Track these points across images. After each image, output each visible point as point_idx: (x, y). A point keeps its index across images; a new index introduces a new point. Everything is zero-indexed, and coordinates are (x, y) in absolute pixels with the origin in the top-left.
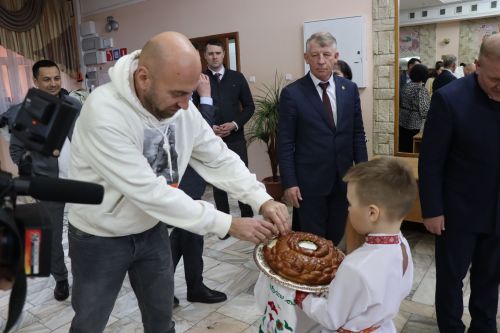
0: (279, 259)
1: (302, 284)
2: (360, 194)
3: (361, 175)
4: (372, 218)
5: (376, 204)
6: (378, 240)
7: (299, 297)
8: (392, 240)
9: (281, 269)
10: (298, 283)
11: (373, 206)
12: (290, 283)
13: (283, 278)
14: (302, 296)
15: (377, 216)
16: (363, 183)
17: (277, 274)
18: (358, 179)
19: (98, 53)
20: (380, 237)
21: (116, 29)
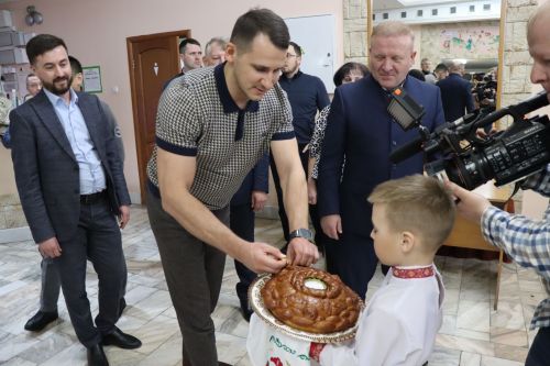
0: (286, 305)
1: (317, 333)
2: (390, 218)
3: (394, 195)
4: (405, 248)
5: (411, 231)
6: (411, 274)
7: (315, 349)
8: (427, 273)
9: (290, 318)
10: (311, 332)
11: (407, 233)
12: (303, 333)
13: (293, 328)
14: (319, 348)
15: (410, 246)
16: (396, 205)
17: (284, 324)
18: (389, 200)
19: (16, 50)
20: (413, 270)
21: (40, 23)
